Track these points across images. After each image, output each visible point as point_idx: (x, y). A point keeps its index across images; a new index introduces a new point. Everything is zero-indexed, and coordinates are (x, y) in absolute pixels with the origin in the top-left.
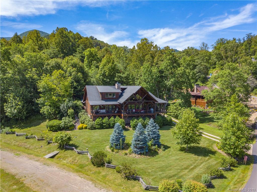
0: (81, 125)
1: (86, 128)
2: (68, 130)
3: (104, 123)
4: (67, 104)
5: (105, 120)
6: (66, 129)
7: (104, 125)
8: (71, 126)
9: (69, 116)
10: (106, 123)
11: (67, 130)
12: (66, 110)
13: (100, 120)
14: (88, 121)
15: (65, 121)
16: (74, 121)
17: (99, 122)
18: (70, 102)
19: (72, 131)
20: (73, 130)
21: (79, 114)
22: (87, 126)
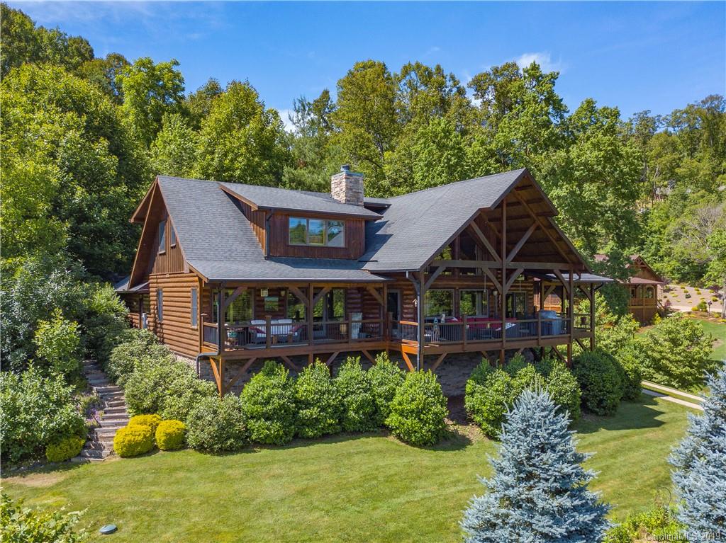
0: (134, 427)
1: (177, 443)
2: (33, 469)
3: (308, 405)
4: (28, 287)
5: (311, 381)
6: (24, 457)
7: (305, 413)
8: (58, 435)
9: (44, 364)
10: (319, 400)
11: (32, 462)
12: (23, 328)
13: (275, 381)
14: (188, 393)
15: (14, 399)
16: (84, 399)
17: (271, 396)
18: (52, 277)
19: (73, 472)
20: (77, 465)
21: (115, 350)
22: (186, 431)
